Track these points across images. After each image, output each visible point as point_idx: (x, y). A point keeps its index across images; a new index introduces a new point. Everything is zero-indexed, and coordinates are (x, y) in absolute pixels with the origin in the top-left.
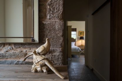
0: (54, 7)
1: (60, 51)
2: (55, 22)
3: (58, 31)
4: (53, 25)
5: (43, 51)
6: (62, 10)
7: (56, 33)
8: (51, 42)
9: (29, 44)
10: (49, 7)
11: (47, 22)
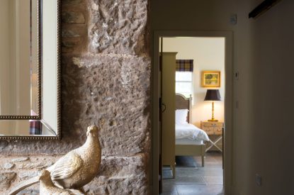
0: (117, 7)
1: (138, 167)
2: (120, 61)
3: (129, 96)
4: (112, 73)
5: (75, 172)
6: (146, 16)
7: (124, 100)
8: (104, 133)
9: (25, 141)
10: (95, 7)
11: (89, 60)
